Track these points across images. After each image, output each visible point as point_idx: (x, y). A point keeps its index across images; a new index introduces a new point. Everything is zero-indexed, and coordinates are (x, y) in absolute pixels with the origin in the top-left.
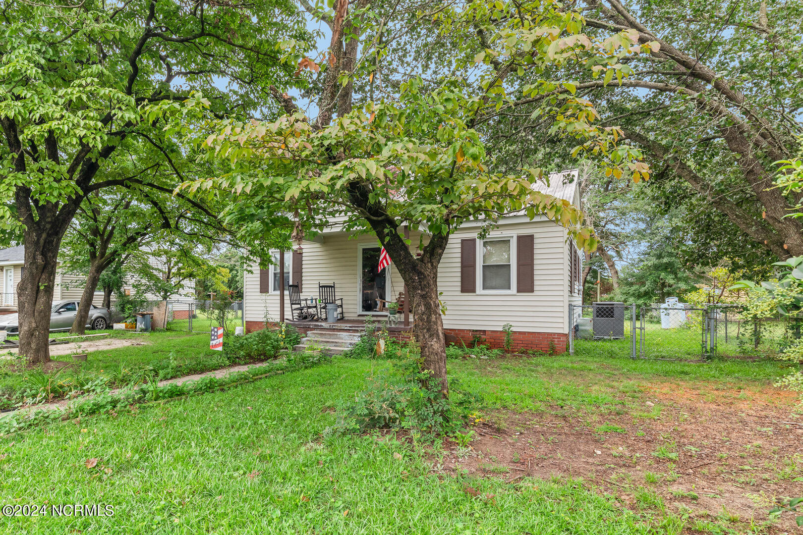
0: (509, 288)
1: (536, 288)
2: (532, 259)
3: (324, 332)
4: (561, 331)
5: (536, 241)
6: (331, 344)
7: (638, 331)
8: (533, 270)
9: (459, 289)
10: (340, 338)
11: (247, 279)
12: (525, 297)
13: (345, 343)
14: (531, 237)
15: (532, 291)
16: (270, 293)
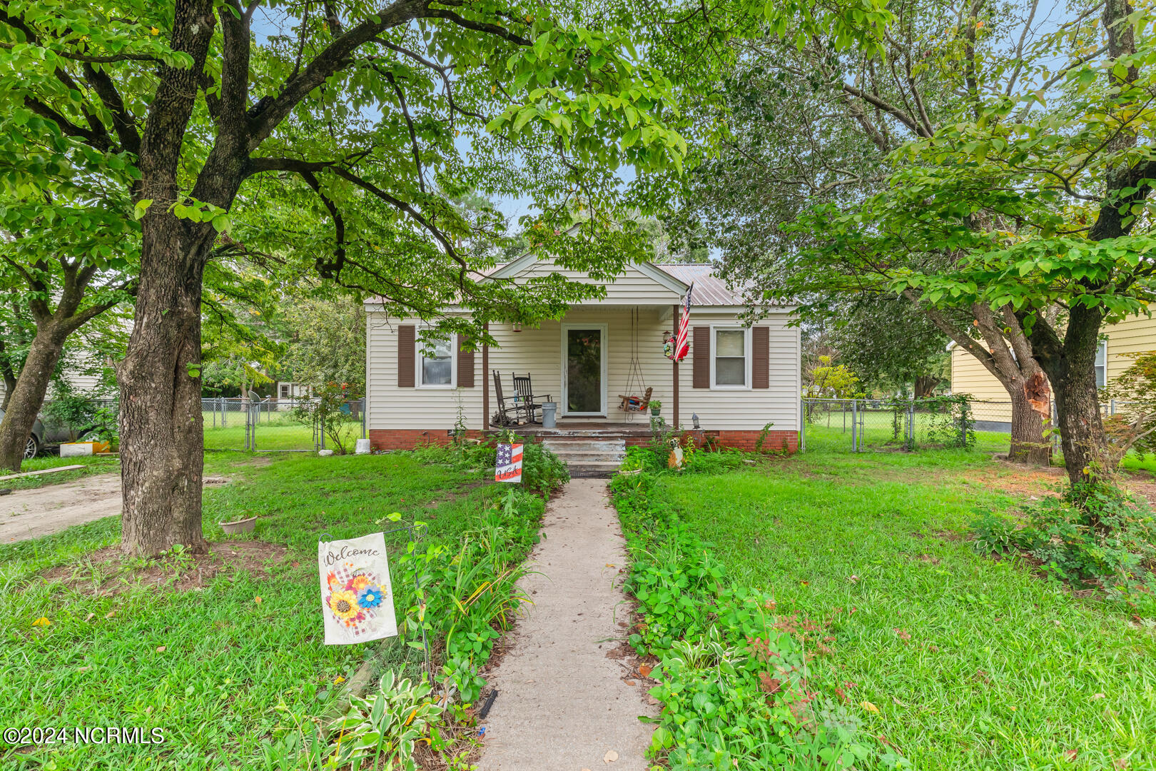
0: (743, 383)
1: (771, 383)
2: (768, 353)
3: (569, 442)
4: (793, 429)
5: (771, 334)
6: (591, 458)
7: (858, 426)
8: (767, 365)
9: (691, 384)
10: (595, 449)
11: (373, 366)
12: (760, 393)
13: (612, 456)
14: (767, 329)
15: (767, 387)
16: (416, 387)
